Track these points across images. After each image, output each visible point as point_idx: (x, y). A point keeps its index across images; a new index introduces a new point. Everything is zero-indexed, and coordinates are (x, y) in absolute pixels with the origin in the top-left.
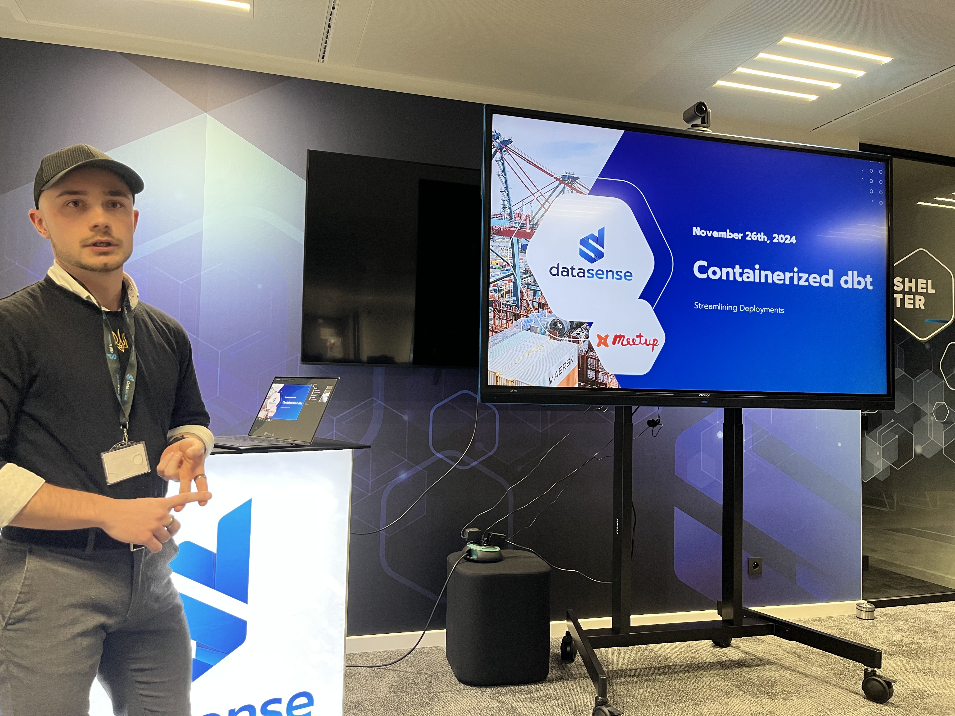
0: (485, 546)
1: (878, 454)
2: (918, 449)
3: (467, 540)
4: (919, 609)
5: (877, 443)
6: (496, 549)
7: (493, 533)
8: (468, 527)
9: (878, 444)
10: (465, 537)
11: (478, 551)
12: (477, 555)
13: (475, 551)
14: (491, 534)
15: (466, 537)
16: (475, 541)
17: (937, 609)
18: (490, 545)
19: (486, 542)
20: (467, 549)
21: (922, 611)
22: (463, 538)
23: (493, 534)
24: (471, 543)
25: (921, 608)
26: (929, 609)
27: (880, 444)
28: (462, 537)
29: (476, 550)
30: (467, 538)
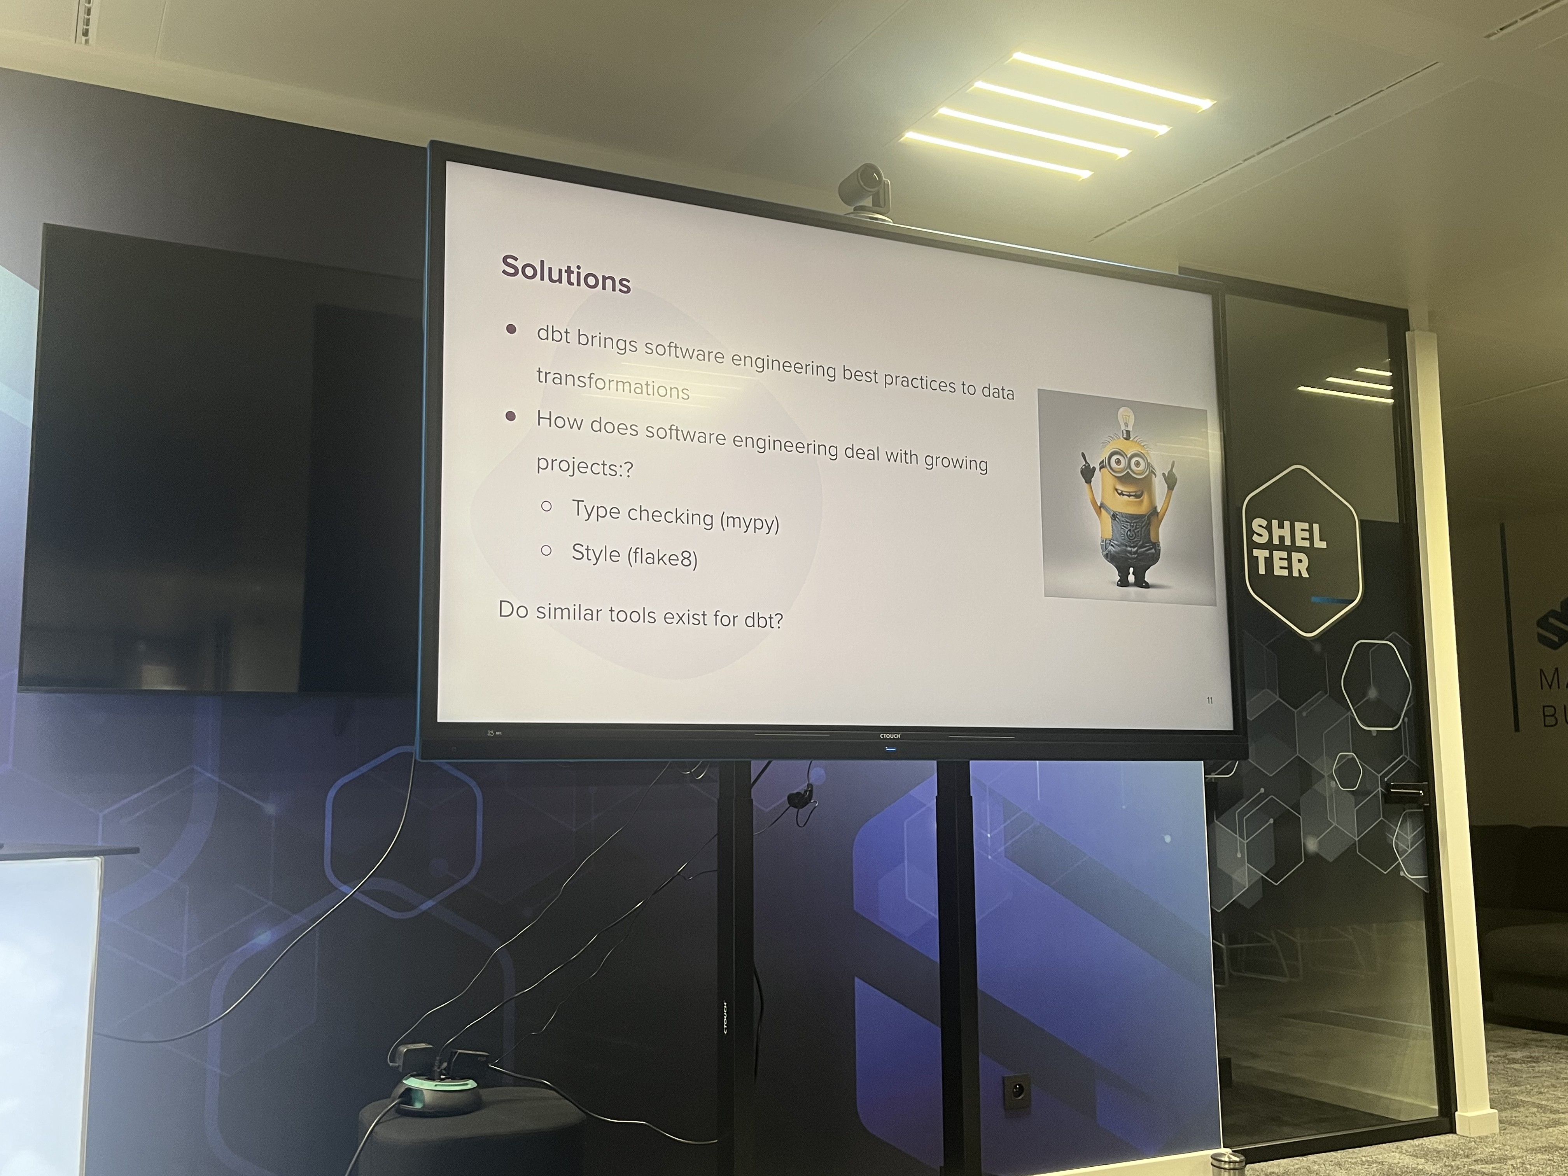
0: (442, 1080)
1: (1239, 855)
2: (1311, 845)
3: (401, 1070)
4: (1331, 1161)
5: (1236, 834)
6: (467, 1084)
7: (460, 1051)
8: (404, 1042)
9: (1238, 836)
10: (397, 1064)
11: (425, 1092)
12: (423, 1101)
13: (420, 1093)
14: (456, 1052)
15: (399, 1063)
16: (419, 1072)
17: (1364, 1159)
18: (453, 1078)
19: (444, 1072)
20: (402, 1090)
21: (1335, 1164)
22: (392, 1067)
23: (460, 1053)
24: (413, 1076)
25: (1335, 1158)
26: (1350, 1160)
27: (1241, 836)
28: (391, 1064)
29: (421, 1090)
30: (401, 1064)
